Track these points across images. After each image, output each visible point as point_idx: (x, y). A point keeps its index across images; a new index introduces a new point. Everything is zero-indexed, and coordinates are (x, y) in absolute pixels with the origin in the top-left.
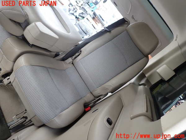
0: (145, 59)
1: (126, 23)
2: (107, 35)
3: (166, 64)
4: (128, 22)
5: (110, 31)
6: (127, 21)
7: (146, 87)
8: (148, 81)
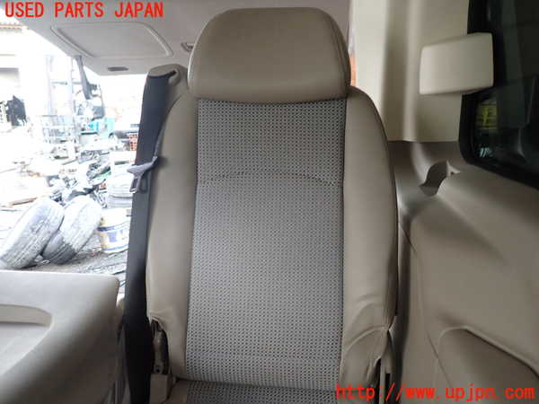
0: (351, 105)
1: (172, 79)
2: (167, 181)
3: (423, 43)
4: (174, 73)
5: (160, 163)
6: (169, 71)
7: (451, 169)
8: (432, 148)
